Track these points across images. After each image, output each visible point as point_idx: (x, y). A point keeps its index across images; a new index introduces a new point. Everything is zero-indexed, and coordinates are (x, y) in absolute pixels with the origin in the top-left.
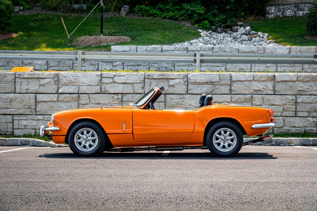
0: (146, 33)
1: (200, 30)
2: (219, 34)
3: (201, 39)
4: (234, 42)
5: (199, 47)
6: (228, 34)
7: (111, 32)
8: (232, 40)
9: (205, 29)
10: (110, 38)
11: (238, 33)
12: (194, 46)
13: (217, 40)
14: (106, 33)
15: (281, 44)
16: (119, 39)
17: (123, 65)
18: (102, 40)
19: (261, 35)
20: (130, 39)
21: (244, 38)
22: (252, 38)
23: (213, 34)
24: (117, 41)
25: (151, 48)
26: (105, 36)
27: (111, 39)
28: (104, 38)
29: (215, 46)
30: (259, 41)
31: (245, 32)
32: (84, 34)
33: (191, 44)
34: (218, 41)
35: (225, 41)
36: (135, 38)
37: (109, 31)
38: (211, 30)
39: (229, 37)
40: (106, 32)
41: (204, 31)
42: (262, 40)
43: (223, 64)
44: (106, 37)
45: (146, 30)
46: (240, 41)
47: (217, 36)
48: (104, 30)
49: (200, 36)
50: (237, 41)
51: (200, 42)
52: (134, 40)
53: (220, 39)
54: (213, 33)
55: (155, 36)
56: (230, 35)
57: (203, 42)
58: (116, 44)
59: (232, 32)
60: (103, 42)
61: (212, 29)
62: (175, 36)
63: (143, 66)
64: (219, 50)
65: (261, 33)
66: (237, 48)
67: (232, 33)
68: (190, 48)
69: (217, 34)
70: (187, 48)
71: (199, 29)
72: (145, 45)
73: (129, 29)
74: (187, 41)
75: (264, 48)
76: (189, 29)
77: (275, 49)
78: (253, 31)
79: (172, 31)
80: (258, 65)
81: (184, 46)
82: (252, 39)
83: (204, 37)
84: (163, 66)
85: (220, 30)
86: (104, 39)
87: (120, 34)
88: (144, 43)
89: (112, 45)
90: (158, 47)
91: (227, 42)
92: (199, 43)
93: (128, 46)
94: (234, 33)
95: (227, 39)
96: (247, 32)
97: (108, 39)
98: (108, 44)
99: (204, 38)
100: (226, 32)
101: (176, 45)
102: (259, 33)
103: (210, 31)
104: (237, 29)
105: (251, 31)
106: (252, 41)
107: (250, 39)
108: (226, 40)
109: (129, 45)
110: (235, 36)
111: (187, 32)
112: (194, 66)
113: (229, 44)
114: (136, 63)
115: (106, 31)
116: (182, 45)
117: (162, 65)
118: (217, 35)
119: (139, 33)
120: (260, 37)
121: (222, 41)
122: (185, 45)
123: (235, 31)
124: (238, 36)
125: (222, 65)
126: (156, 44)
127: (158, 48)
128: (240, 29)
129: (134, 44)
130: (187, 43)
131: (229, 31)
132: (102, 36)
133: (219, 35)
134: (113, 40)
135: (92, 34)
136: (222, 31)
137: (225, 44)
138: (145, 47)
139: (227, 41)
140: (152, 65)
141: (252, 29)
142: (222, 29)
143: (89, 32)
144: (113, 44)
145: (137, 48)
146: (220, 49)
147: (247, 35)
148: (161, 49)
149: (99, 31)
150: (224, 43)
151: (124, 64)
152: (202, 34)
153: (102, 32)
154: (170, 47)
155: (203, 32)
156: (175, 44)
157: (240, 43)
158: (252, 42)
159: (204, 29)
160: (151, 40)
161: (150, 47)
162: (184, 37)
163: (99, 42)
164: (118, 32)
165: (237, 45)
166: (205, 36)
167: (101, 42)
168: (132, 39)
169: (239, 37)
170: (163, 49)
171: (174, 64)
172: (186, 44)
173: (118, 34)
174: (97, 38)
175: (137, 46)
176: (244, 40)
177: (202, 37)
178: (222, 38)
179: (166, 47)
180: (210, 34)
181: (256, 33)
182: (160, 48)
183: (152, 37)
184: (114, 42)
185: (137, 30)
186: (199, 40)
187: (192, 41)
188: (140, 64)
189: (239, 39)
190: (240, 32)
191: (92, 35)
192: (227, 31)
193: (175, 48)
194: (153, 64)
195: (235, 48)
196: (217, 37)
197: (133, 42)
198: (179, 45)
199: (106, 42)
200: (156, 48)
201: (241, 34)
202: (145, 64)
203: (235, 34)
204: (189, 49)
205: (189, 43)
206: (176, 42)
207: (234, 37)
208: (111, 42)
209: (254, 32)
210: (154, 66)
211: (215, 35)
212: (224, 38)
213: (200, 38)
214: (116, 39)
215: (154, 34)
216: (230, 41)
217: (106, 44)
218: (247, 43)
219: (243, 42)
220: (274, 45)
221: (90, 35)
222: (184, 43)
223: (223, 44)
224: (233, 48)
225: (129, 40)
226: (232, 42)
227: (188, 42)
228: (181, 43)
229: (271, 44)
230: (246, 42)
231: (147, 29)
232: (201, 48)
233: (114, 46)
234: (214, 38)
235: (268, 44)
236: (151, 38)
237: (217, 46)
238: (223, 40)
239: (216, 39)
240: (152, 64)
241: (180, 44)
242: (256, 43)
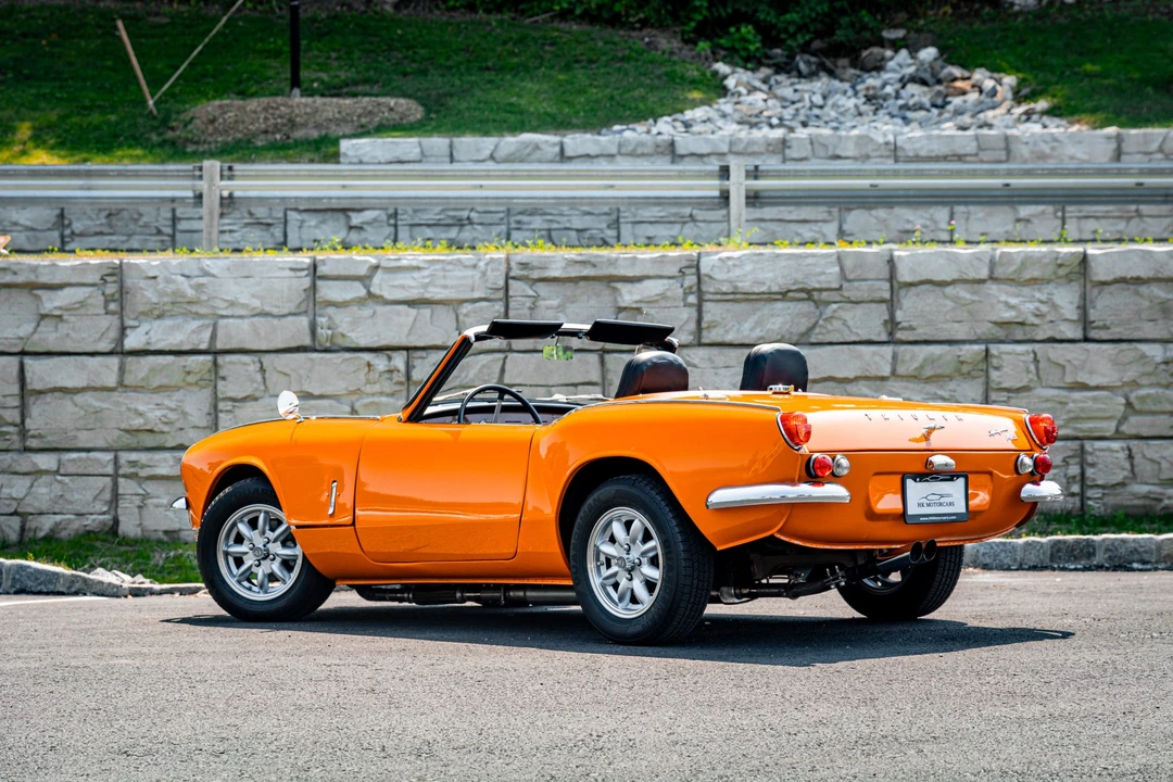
0: (490, 82)
1: (722, 67)
2: (803, 80)
3: (725, 105)
4: (871, 113)
5: (722, 139)
6: (842, 80)
7: (336, 81)
8: (863, 108)
9: (740, 62)
10: (330, 107)
11: (885, 76)
12: (700, 133)
13: (797, 110)
14: (315, 85)
15: (1078, 122)
16: (370, 108)
17: (392, 221)
18: (297, 116)
19: (989, 84)
20: (421, 109)
21: (913, 96)
22: (947, 96)
23: (777, 82)
24: (363, 120)
25: (513, 148)
26: (310, 100)
27: (339, 112)
28: (306, 105)
29: (792, 135)
30: (979, 108)
31: (917, 70)
32: (216, 91)
33: (687, 125)
34: (802, 112)
35: (833, 114)
36: (442, 105)
37: (324, 76)
38: (768, 66)
39: (850, 93)
40: (313, 81)
41: (740, 70)
42: (990, 105)
43: (830, 213)
44: (314, 102)
45: (488, 69)
46: (895, 111)
47: (796, 91)
48: (304, 74)
49: (723, 91)
50: (881, 112)
51: (724, 116)
52: (437, 112)
53: (811, 101)
54: (779, 78)
55: (531, 93)
56: (853, 87)
57: (737, 116)
58: (360, 130)
59: (858, 72)
60: (304, 125)
61: (771, 62)
62: (615, 93)
63: (479, 227)
64: (813, 150)
65: (988, 74)
66: (891, 138)
67: (859, 76)
68: (685, 142)
69: (796, 80)
70: (672, 144)
71: (717, 61)
72: (486, 134)
73: (415, 66)
74: (670, 115)
75: (1007, 138)
76: (675, 63)
77: (1055, 144)
78: (953, 64)
79: (602, 70)
80: (981, 215)
81: (660, 137)
82: (949, 99)
83: (740, 94)
84: (568, 225)
85: (808, 63)
86: (308, 110)
87: (376, 89)
88: (483, 127)
89: (345, 136)
90: (547, 141)
91: (842, 114)
92: (720, 123)
93: (415, 140)
94: (866, 75)
95: (840, 103)
96: (925, 70)
97: (323, 111)
98: (323, 132)
99: (742, 99)
100: (831, 74)
101: (621, 132)
102: (979, 75)
103: (765, 72)
104: (879, 58)
105: (943, 68)
106: (950, 107)
107: (939, 101)
108: (835, 106)
109: (420, 136)
110: (874, 88)
111: (666, 74)
112: (704, 221)
113: (849, 124)
114: (452, 213)
115: (314, 75)
116: (648, 132)
117: (565, 219)
118: (798, 87)
119: (457, 82)
120: (981, 92)
121: (816, 111)
122: (659, 133)
123: (870, 66)
124: (889, 89)
125: (825, 216)
126: (534, 130)
127: (542, 146)
128: (891, 58)
129: (438, 130)
130: (666, 122)
131: (844, 67)
132: (297, 98)
133: (804, 85)
134: (348, 114)
135: (253, 89)
136: (814, 67)
137: (835, 124)
138: (487, 143)
139: (842, 109)
140: (519, 222)
141: (945, 56)
142: (813, 59)
143: (240, 82)
144: (348, 130)
145: (451, 146)
146: (816, 145)
147: (924, 83)
148: (557, 149)
149: (283, 76)
150: (826, 119)
151: (399, 217)
152: (730, 83)
153: (295, 82)
154: (597, 143)
155: (733, 72)
156: (617, 128)
157: (899, 121)
158: (946, 115)
159: (737, 59)
160: (511, 112)
161: (510, 142)
162: (652, 98)
163: (284, 125)
164: (366, 81)
165: (885, 129)
166: (743, 90)
167: (292, 124)
168: (428, 110)
169: (894, 94)
170: (569, 152)
171: (614, 217)
172: (665, 127)
173: (367, 88)
174: (274, 105)
175: (451, 137)
176: (914, 105)
177: (733, 94)
178: (818, 99)
179: (577, 141)
180: (765, 81)
181: (966, 74)
182: (554, 144)
183: (514, 99)
184: (352, 121)
185: (450, 68)
186: (718, 110)
187: (689, 115)
188: (468, 218)
189: (891, 102)
190: (894, 71)
191: (253, 95)
192: (836, 66)
193: (620, 145)
194: (525, 218)
195: (881, 140)
196: (796, 97)
197: (433, 123)
198: (634, 130)
199: (318, 126)
200: (537, 147)
201: (901, 80)
202: (488, 218)
203: (872, 81)
204: (681, 150)
205: (678, 124)
206: (621, 120)
207: (871, 92)
208: (338, 122)
209: (957, 71)
210: (529, 223)
211: (785, 86)
212: (825, 98)
213: (722, 100)
214: (360, 111)
215: (523, 84)
216: (853, 110)
217: (315, 134)
218: (930, 119)
219: (910, 115)
220: (1045, 127)
221: (243, 94)
222: (655, 122)
223: (826, 123)
224: (872, 140)
225: (416, 112)
226: (860, 114)
227: (675, 120)
228: (643, 122)
229: (1036, 122)
230: (922, 113)
231: (490, 64)
232: (731, 144)
233: (355, 141)
234: (784, 99)
235: (1018, 120)
236: (511, 104)
237: (802, 133)
238: (821, 107)
239: (793, 103)
240: (519, 218)
241: (641, 128)
242: (966, 119)
